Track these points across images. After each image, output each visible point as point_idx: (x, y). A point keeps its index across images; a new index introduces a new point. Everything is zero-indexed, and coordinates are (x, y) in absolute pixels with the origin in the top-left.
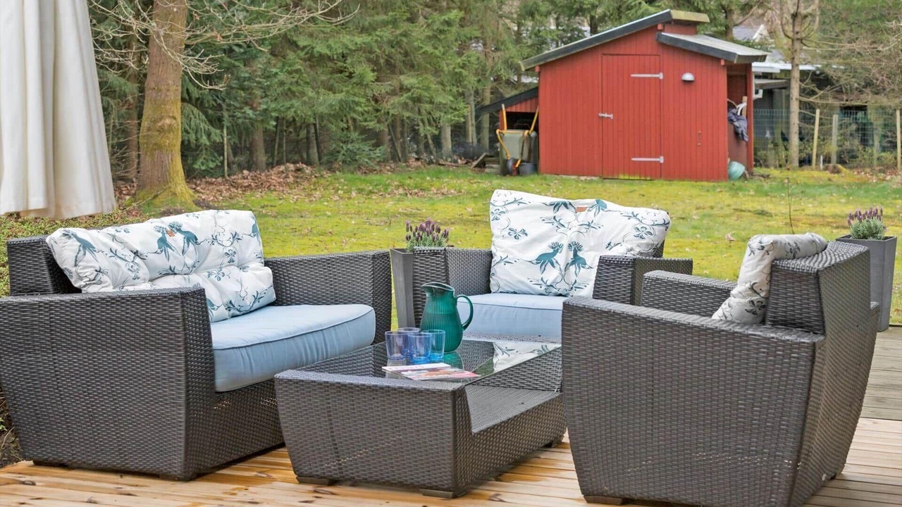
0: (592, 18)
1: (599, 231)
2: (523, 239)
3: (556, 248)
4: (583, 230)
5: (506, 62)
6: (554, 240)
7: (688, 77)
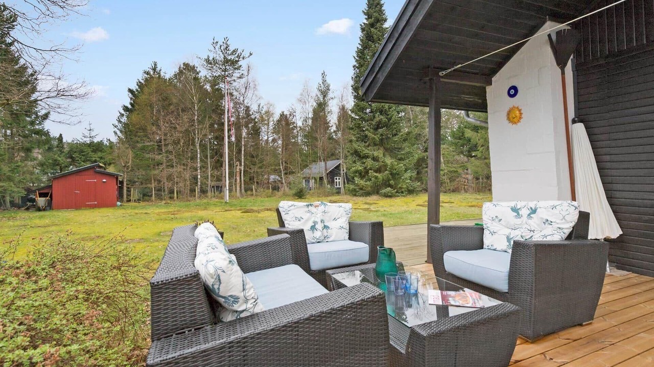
0: (60, 167)
1: (329, 214)
2: (302, 221)
3: (315, 223)
4: (324, 214)
5: (36, 178)
6: (313, 219)
7: (104, 180)
